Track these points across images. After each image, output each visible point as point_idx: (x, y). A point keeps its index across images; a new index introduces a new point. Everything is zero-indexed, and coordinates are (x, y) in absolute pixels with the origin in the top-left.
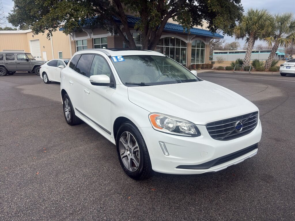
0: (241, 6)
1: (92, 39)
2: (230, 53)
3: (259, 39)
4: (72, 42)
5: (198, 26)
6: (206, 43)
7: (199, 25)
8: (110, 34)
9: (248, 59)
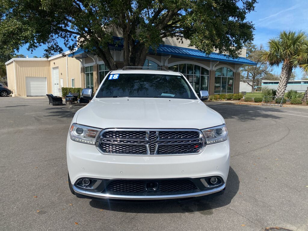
0: (251, 24)
1: (98, 66)
4: (81, 69)
6: (234, 71)
9: (281, 89)
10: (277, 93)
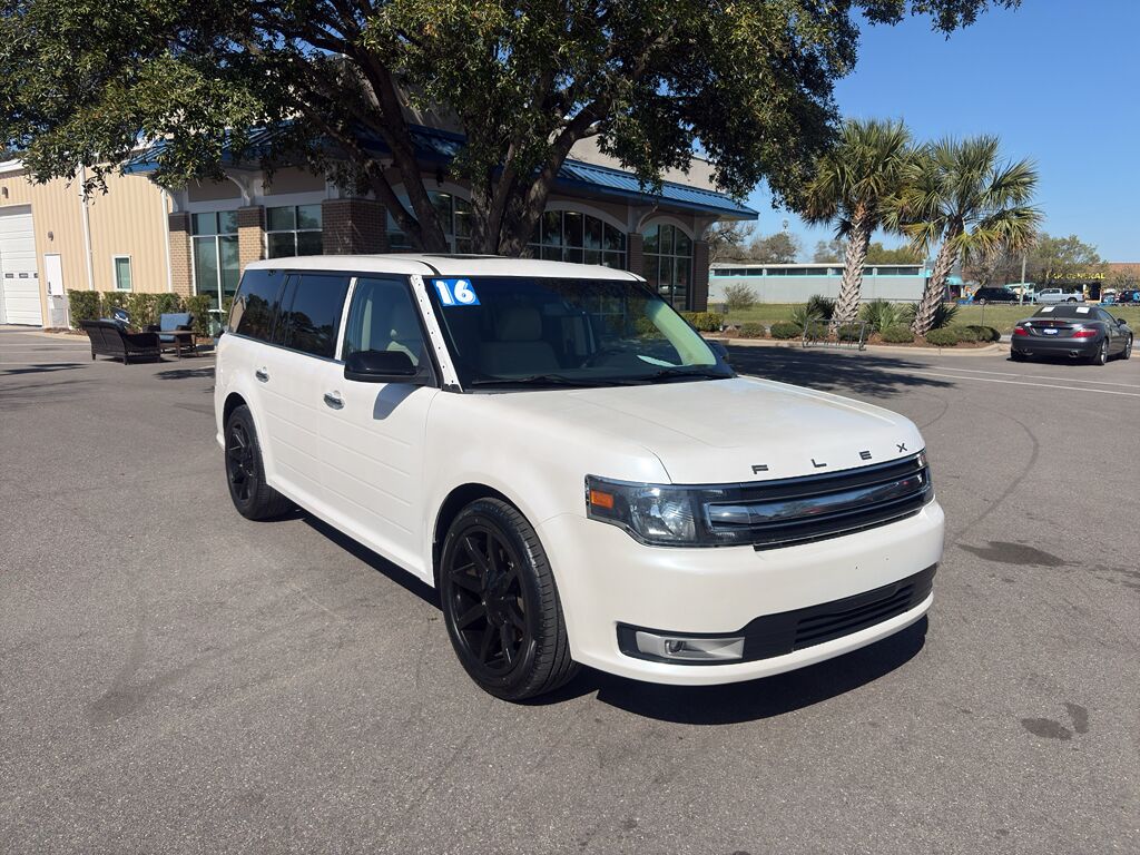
1: (261, 211)
2: (771, 272)
3: (880, 228)
4: (172, 218)
5: (672, 169)
6: (692, 237)
7: (677, 168)
8: (335, 193)
9: (849, 296)
10: (837, 310)
